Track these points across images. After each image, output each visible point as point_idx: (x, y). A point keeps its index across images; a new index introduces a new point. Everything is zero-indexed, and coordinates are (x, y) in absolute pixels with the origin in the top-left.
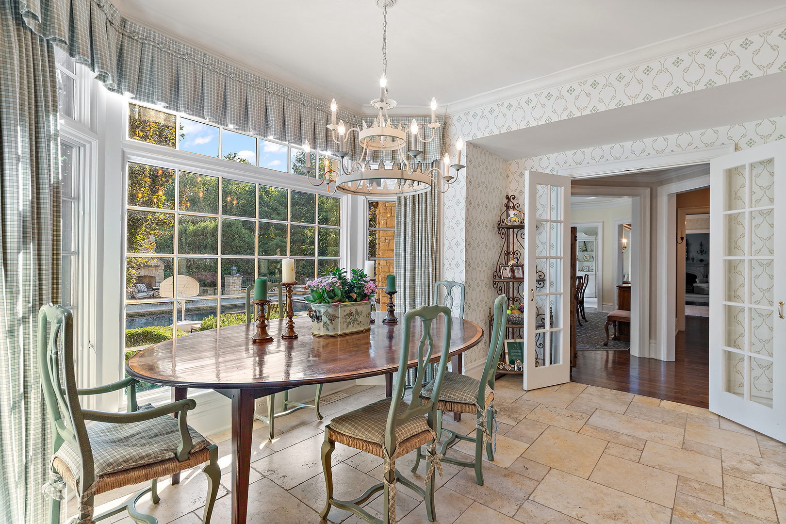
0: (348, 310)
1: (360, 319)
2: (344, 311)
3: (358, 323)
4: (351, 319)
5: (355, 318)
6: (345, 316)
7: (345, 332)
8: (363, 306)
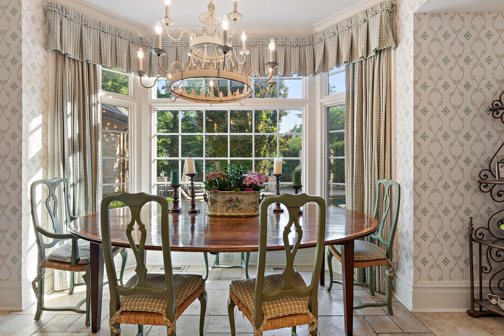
0: (227, 197)
1: (241, 206)
2: (224, 197)
3: (238, 208)
4: (231, 205)
5: (235, 205)
6: (224, 201)
7: (223, 214)
8: (244, 196)
